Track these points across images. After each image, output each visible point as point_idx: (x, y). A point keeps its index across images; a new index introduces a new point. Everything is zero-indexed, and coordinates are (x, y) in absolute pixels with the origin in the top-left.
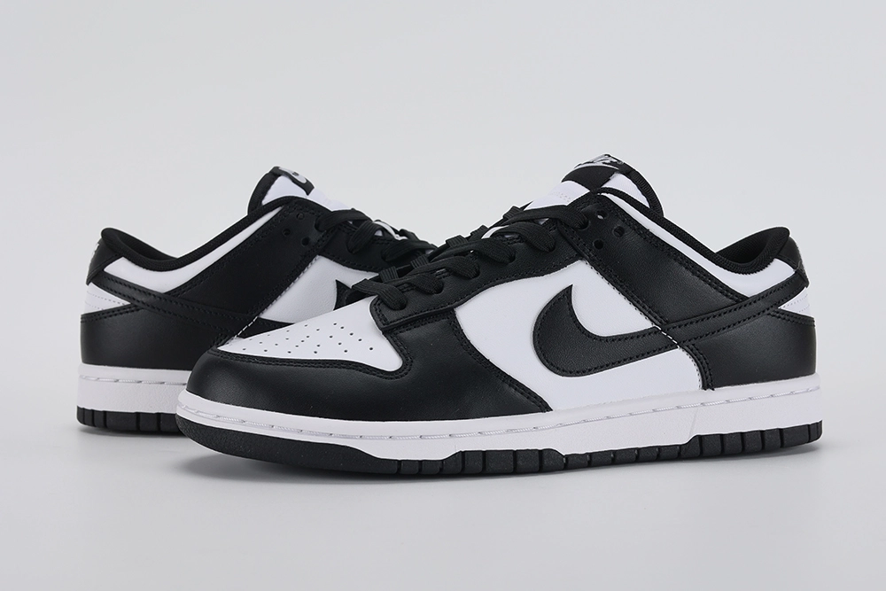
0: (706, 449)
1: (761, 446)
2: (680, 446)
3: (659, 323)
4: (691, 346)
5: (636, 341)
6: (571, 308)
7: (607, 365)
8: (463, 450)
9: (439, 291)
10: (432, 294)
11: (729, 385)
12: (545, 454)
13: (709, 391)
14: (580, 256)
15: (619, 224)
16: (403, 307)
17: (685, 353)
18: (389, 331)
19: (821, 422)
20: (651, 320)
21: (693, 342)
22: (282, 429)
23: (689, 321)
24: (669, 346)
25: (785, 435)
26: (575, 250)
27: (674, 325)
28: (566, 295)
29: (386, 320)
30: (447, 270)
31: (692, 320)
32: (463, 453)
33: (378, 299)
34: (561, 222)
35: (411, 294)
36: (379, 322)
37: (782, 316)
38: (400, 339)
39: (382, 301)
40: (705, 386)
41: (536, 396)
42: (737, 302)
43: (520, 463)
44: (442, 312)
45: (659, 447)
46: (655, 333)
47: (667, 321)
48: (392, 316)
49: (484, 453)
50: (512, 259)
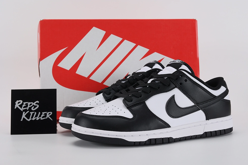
0: (207, 135)
1: (220, 134)
2: (201, 135)
3: (196, 104)
4: (204, 109)
5: (191, 108)
6: (175, 101)
7: (184, 115)
8: (150, 138)
9: (141, 97)
10: (139, 97)
11: (212, 119)
12: (170, 139)
13: (208, 120)
14: (176, 87)
15: (185, 78)
16: (131, 101)
17: (202, 111)
18: (129, 108)
19: (233, 127)
20: (194, 103)
21: (204, 108)
22: (95, 133)
23: (203, 103)
24: (199, 110)
25: (226, 131)
26: (175, 85)
27: (200, 104)
28: (173, 97)
29: (127, 105)
30: (142, 91)
31: (204, 103)
32: (150, 139)
33: (124, 99)
34: (171, 78)
35: (133, 98)
36: (126, 105)
37: (224, 101)
38: (131, 109)
39: (126, 100)
40: (207, 120)
41: (167, 124)
42: (214, 98)
43: (164, 141)
44: (142, 102)
45: (196, 135)
46: (195, 106)
47: (198, 103)
48: (129, 103)
49: (155, 139)
50: (159, 88)
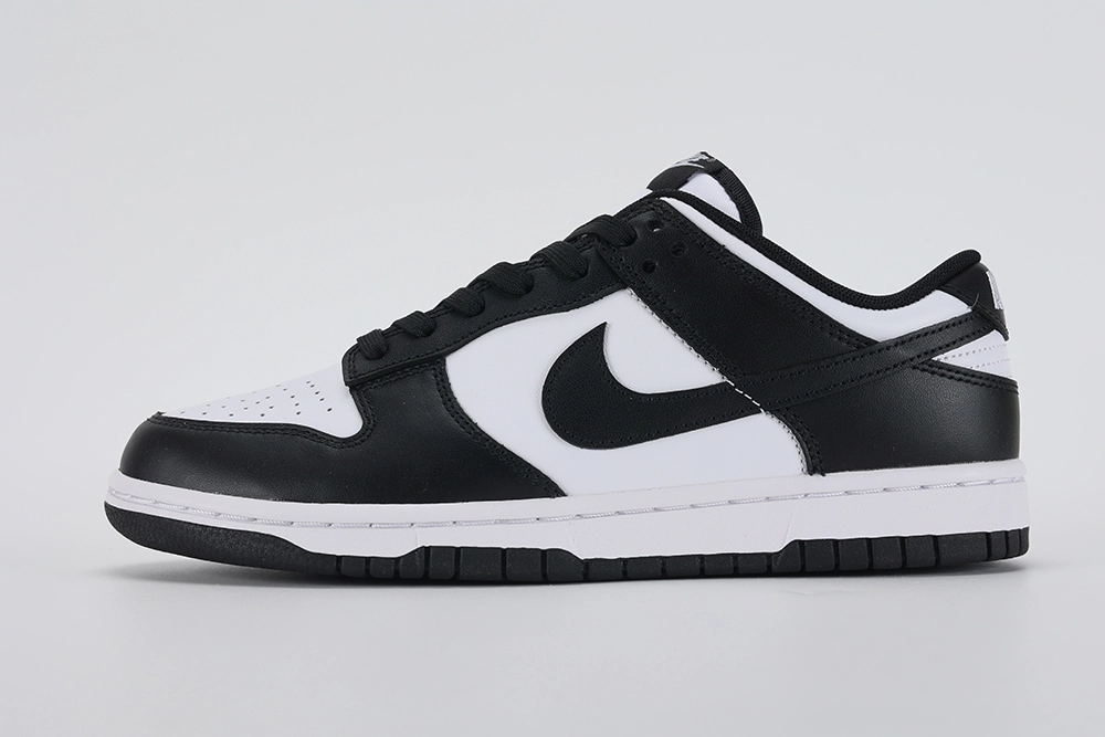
0: (810, 562)
2: (769, 555)
3: (731, 376)
6: (601, 356)
7: (649, 434)
8: (426, 546)
9: (429, 333)
12: (551, 556)
13: (816, 477)
14: (624, 285)
16: (381, 355)
18: (357, 386)
19: (1027, 529)
20: (722, 373)
21: (786, 403)
24: (747, 410)
26: (616, 275)
27: (755, 378)
28: (595, 337)
29: (355, 372)
32: (427, 550)
34: (599, 237)
36: (347, 376)
37: (940, 372)
38: (368, 397)
40: (811, 470)
41: (540, 475)
42: (859, 348)
43: (511, 566)
44: (426, 361)
45: (736, 556)
46: (726, 391)
47: (743, 374)
48: (365, 367)
49: (459, 551)
50: (529, 289)
